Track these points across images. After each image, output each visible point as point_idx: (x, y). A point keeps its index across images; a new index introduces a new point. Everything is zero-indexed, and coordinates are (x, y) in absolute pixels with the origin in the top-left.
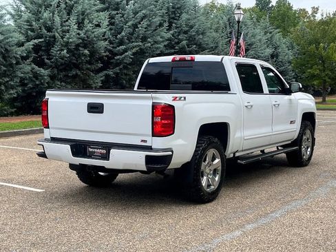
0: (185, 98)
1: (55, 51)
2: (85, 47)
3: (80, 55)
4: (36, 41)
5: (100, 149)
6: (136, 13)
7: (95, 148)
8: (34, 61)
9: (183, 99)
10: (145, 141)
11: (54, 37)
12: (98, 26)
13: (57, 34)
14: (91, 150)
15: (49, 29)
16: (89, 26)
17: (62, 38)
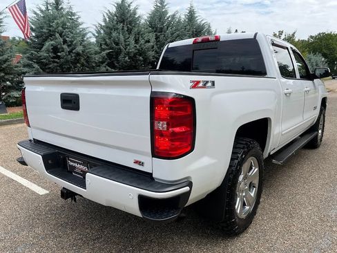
0: (213, 83)
1: (121, 57)
2: (140, 55)
3: (137, 61)
4: (108, 51)
5: (80, 164)
6: (172, 34)
7: (75, 162)
8: (109, 65)
9: (209, 84)
10: (141, 164)
11: (120, 49)
12: (148, 41)
13: (122, 47)
14: (71, 164)
15: (117, 44)
16: (142, 41)
17: (125, 49)
